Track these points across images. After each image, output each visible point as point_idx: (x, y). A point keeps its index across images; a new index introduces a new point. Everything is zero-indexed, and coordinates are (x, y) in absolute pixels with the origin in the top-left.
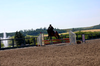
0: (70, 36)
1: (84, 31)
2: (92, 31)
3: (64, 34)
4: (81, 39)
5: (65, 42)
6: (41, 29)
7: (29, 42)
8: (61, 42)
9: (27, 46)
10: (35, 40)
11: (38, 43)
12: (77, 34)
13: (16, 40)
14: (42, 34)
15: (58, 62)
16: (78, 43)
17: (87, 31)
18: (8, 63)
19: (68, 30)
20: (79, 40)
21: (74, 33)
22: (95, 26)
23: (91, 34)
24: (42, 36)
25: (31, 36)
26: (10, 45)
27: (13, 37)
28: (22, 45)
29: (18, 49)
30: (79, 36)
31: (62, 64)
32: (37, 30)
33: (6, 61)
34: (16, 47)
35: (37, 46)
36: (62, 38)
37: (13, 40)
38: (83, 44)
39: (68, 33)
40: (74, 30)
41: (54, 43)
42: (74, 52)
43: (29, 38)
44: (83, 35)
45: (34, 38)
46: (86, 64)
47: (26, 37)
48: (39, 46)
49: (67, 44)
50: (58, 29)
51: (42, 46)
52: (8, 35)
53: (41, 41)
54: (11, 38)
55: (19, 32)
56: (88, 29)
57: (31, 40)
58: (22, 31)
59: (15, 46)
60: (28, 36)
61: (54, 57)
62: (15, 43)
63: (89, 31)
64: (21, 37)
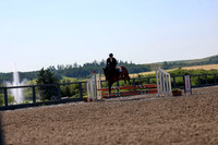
0: (158, 80)
1: (188, 68)
2: (207, 68)
3: (144, 74)
4: (182, 85)
5: (147, 92)
6: (94, 64)
7: (68, 93)
8: (139, 93)
9: (64, 102)
10: (81, 88)
11: (88, 95)
12: (173, 75)
13: (42, 88)
14: (98, 75)
15: (132, 137)
16: (176, 94)
17: (195, 68)
18: (24, 139)
19: (153, 65)
20: (178, 88)
21: (166, 72)
22: (213, 58)
23: (205, 74)
24: (98, 79)
25: (72, 80)
26: (26, 98)
27: (34, 82)
28: (54, 98)
29: (44, 107)
30: (178, 79)
31: (140, 141)
32: (87, 65)
33: (18, 135)
34: (40, 104)
35: (86, 100)
36: (141, 83)
37: (33, 87)
38: (186, 97)
39: (154, 72)
40: (166, 65)
41: (123, 95)
42: (166, 113)
43: (69, 83)
44: (187, 78)
45: (80, 83)
46: (193, 140)
47: (62, 81)
48: (91, 100)
49: (152, 97)
50: (131, 65)
51: (97, 100)
52: (22, 76)
53: (96, 90)
54: (29, 83)
55: (48, 70)
56: (198, 64)
57: (72, 87)
58: (52, 69)
59: (38, 101)
60: (66, 78)
61: (122, 125)
62: (38, 95)
63: (200, 67)
64: (51, 81)
